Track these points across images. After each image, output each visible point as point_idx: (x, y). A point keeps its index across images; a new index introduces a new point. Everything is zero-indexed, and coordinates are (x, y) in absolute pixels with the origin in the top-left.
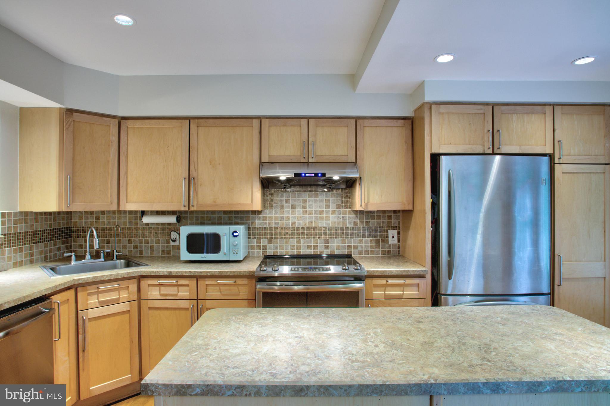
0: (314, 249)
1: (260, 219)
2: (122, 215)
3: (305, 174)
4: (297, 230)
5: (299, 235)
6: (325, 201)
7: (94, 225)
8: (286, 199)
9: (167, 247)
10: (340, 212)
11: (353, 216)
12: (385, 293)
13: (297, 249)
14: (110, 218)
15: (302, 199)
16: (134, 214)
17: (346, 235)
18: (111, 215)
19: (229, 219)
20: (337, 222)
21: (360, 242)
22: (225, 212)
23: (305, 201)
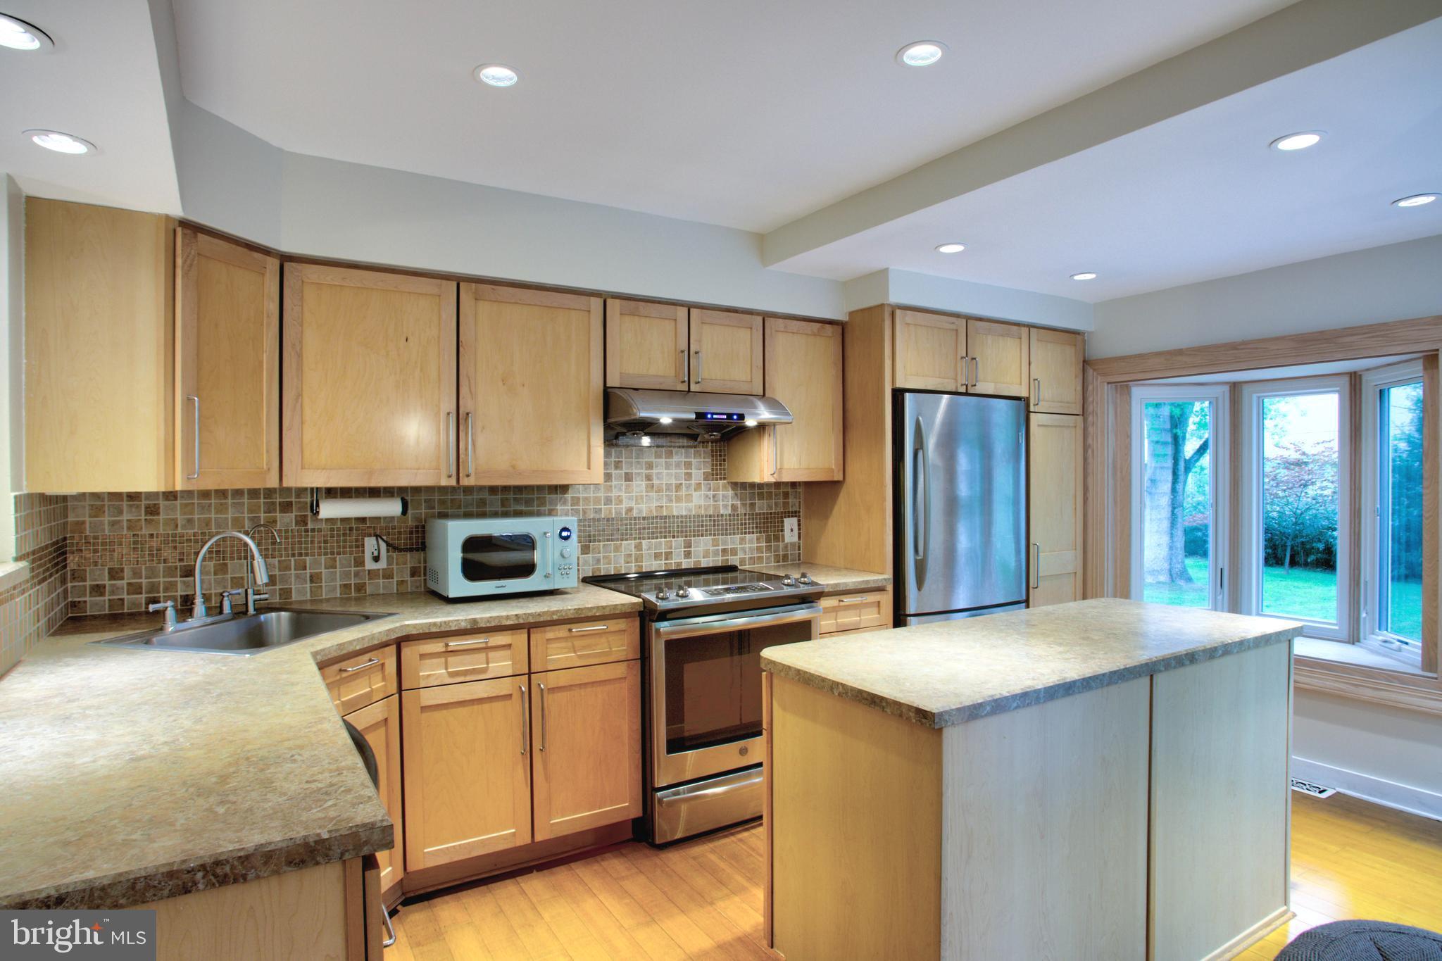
0: (666, 559)
1: (565, 503)
2: (230, 501)
3: (713, 414)
4: (635, 524)
5: (640, 533)
6: (685, 465)
7: (141, 528)
8: (615, 461)
9: (357, 574)
10: (709, 486)
11: (730, 493)
12: (837, 622)
13: (636, 561)
14: (193, 509)
15: (644, 460)
16: (265, 498)
17: (718, 530)
18: (196, 501)
19: (503, 505)
20: (704, 505)
21: (742, 541)
22: (493, 490)
23: (650, 466)
